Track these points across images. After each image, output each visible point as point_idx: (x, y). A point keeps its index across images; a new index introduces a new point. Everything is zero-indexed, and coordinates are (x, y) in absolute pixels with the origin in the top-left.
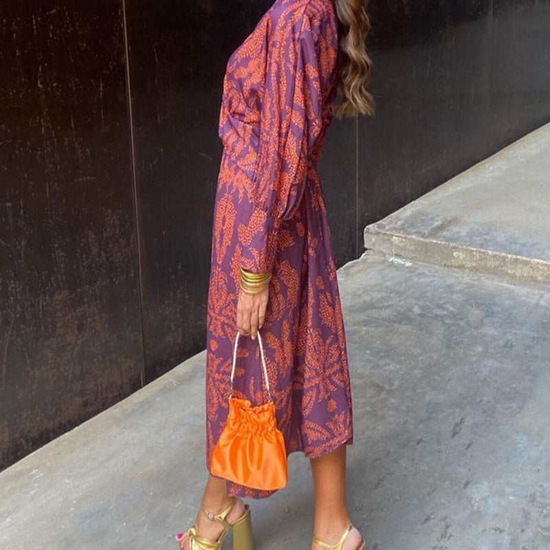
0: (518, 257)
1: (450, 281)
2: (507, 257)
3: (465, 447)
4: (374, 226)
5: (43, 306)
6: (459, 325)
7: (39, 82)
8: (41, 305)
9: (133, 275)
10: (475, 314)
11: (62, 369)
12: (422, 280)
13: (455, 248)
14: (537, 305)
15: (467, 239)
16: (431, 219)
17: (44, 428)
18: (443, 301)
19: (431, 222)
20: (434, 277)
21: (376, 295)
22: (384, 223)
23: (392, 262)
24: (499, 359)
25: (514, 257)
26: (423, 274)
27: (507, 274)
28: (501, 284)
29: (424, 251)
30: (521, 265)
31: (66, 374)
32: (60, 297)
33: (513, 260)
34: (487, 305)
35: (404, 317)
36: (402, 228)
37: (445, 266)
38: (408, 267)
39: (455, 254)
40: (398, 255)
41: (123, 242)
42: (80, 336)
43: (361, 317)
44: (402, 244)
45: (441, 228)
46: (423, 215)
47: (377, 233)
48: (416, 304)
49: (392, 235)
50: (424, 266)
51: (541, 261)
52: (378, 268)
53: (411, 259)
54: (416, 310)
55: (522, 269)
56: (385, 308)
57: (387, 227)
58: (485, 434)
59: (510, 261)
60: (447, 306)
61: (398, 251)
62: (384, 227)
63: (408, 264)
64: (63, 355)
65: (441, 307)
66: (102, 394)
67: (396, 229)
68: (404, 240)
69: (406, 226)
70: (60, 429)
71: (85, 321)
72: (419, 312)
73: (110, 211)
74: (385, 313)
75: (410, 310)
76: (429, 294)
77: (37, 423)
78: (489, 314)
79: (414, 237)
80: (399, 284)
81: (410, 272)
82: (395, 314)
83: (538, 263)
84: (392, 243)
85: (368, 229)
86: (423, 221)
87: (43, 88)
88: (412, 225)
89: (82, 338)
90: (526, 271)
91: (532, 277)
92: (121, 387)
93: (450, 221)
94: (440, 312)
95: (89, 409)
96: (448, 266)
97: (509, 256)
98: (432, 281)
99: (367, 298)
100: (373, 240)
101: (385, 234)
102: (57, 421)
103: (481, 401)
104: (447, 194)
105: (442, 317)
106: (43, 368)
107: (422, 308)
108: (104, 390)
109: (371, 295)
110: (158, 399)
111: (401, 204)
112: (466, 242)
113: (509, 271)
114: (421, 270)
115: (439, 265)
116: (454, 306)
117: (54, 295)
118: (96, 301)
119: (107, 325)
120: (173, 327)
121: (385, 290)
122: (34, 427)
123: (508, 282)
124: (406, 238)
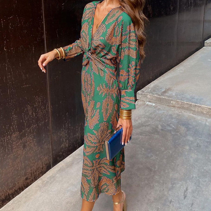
0: (196, 104)
1: (170, 113)
2: (192, 104)
3: (191, 205)
4: (140, 91)
5: (7, 140)
6: (177, 135)
7: (5, 48)
8: (6, 141)
9: (47, 121)
10: (183, 129)
11: (16, 166)
12: (160, 112)
13: (171, 100)
14: (206, 125)
15: (175, 97)
16: (160, 88)
17: (7, 193)
18: (169, 123)
19: (161, 90)
20: (164, 110)
21: (143, 120)
22: (144, 90)
23: (148, 104)
24: (196, 153)
25: (195, 104)
26: (160, 109)
27: (192, 110)
28: (190, 114)
29: (159, 100)
30: (198, 107)
31: (17, 168)
32: (15, 136)
33: (194, 105)
34: (186, 124)
35: (155, 131)
36: (151, 92)
37: (168, 106)
38: (154, 106)
39: (171, 102)
40: (149, 101)
41: (43, 107)
42: (24, 150)
43: (139, 130)
44: (151, 98)
45: (165, 92)
46: (157, 87)
47: (142, 94)
48: (159, 124)
49: (147, 95)
50: (159, 106)
51: (206, 106)
52: (143, 107)
53: (155, 103)
54: (160, 127)
55: (198, 108)
56: (148, 126)
57: (145, 92)
58: (198, 197)
59: (193, 106)
60: (171, 125)
61: (150, 100)
62: (144, 92)
63: (154, 105)
64: (16, 160)
65: (169, 125)
66: (34, 173)
67: (149, 92)
68: (152, 96)
69: (152, 91)
70: (15, 192)
71: (26, 144)
72: (161, 128)
73: (37, 97)
74: (148, 129)
75: (157, 127)
76: (163, 119)
77: (4, 192)
78: (188, 129)
79: (156, 95)
80: (151, 114)
81: (155, 108)
82: (152, 129)
83: (204, 107)
84: (147, 97)
85: (138, 93)
86: (158, 89)
87: (7, 50)
88: (154, 91)
89: (25, 151)
90: (200, 110)
91: (202, 112)
92: (42, 168)
93: (168, 89)
94: (169, 128)
95: (28, 181)
96: (169, 106)
97: (193, 104)
98: (164, 113)
99: (140, 121)
100: (140, 96)
101: (144, 94)
102: (13, 190)
103: (193, 177)
104: (165, 79)
105: (170, 131)
106: (7, 168)
107: (162, 126)
108: (35, 171)
109: (141, 120)
110: (57, 175)
111: (149, 82)
112: (175, 98)
113: (193, 109)
114: (159, 107)
115: (165, 105)
116: (174, 125)
117: (12, 135)
118: (31, 134)
119: (36, 144)
120: (64, 140)
121: (146, 117)
122: (2, 195)
123: (192, 114)
124: (153, 96)
